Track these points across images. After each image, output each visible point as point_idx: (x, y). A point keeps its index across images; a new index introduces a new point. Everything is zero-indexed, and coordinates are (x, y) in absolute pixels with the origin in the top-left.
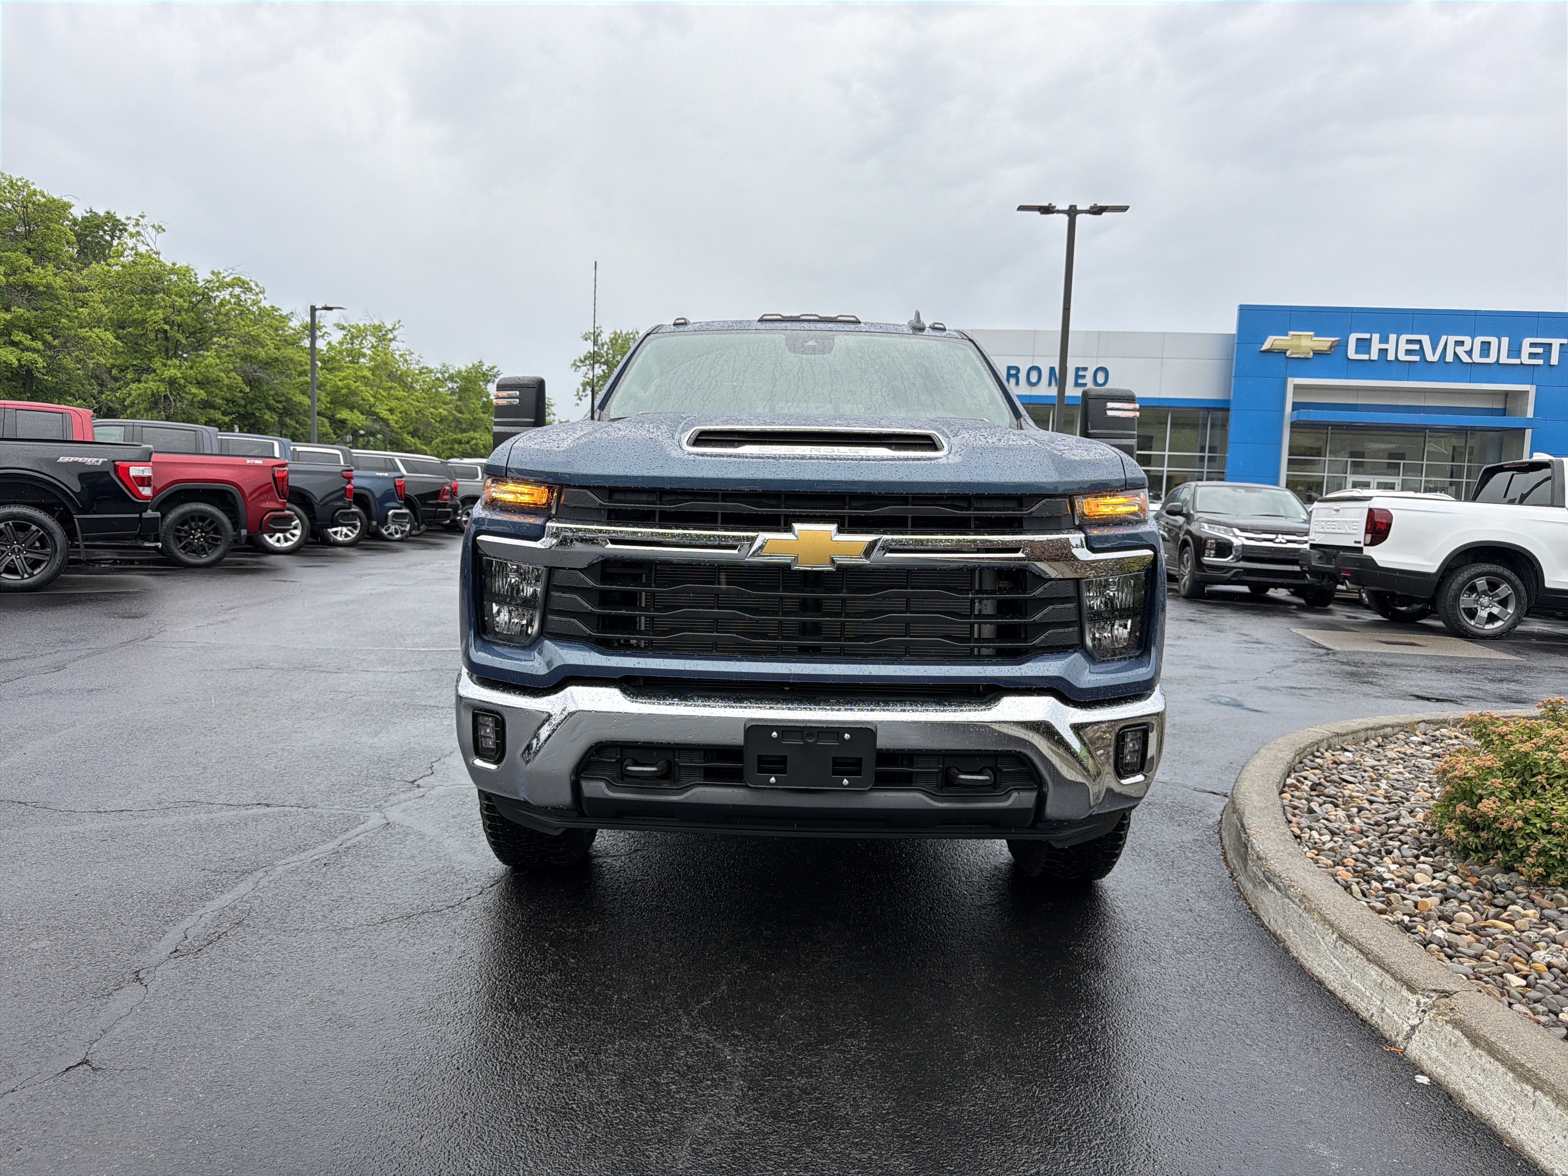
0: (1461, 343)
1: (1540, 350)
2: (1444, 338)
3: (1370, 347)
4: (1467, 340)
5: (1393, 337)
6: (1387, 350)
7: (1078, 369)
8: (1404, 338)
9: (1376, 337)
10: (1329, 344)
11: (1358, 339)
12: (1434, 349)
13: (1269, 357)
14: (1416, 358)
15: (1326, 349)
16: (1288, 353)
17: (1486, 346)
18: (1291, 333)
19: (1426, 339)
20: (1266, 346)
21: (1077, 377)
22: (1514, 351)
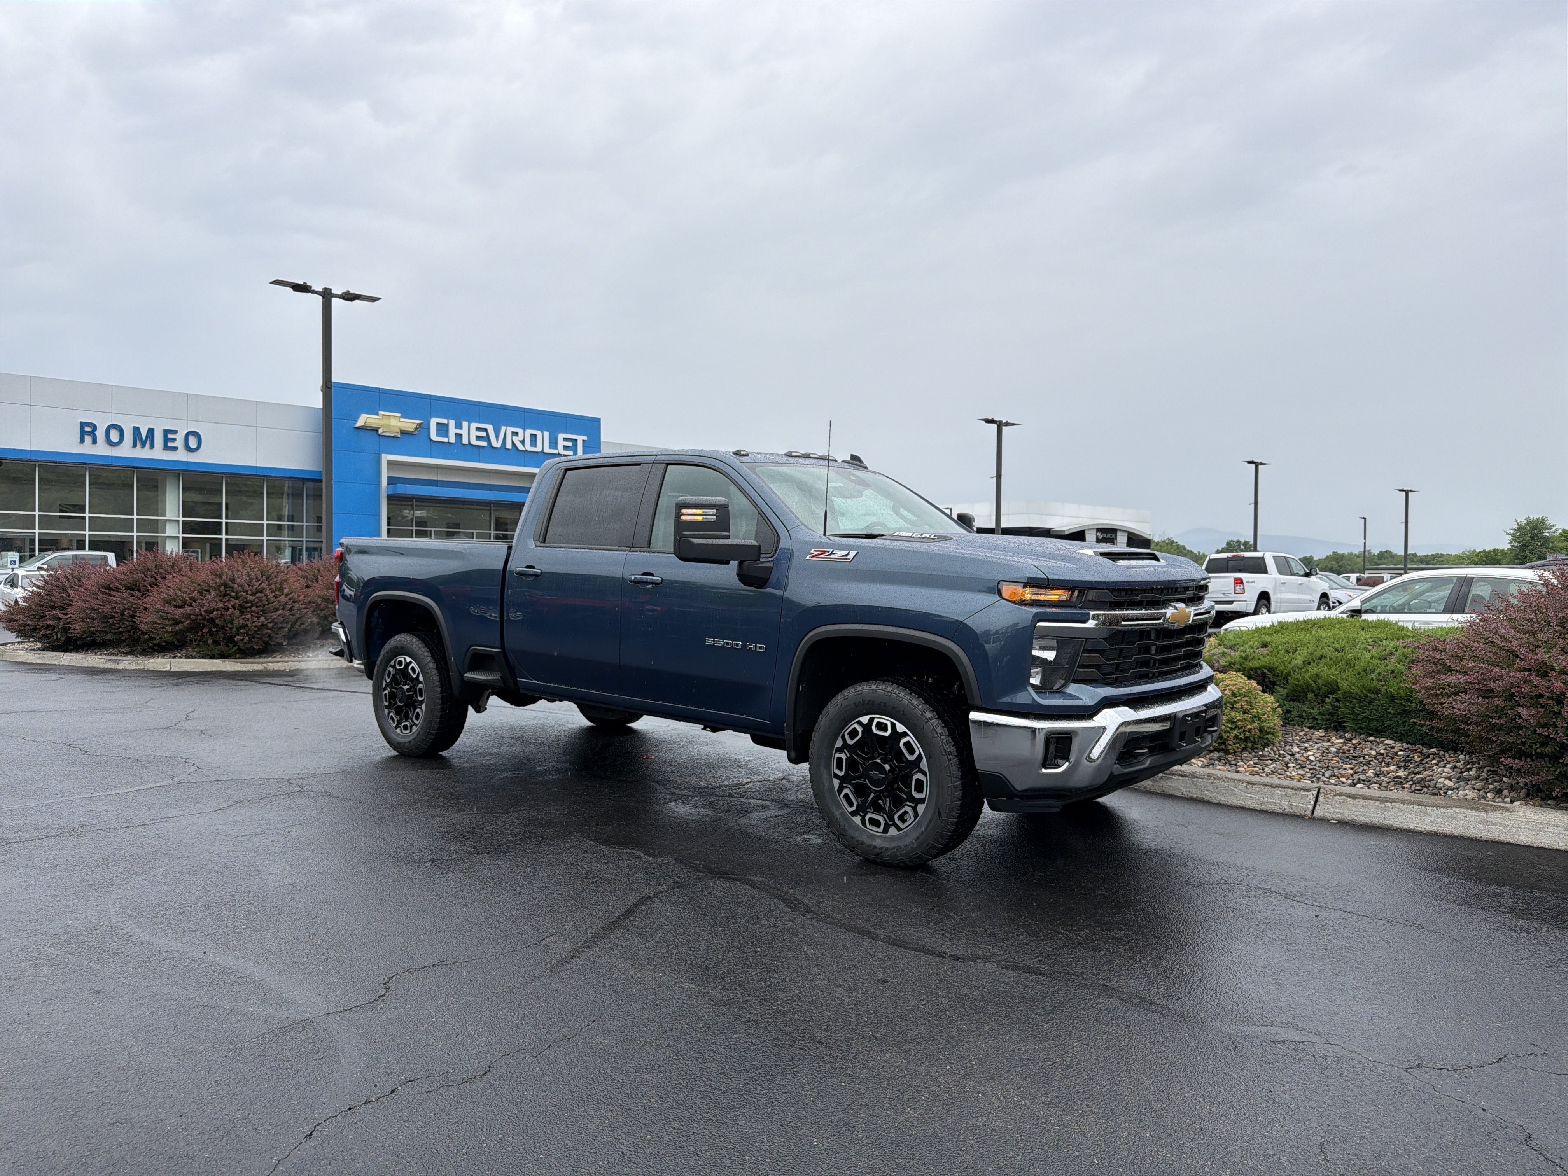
0: (515, 434)
1: (570, 444)
2: (504, 428)
3: (447, 431)
4: (520, 431)
5: (465, 424)
6: (461, 435)
7: (166, 432)
8: (474, 425)
9: (452, 423)
10: (415, 426)
11: (438, 424)
12: (497, 437)
13: (361, 432)
14: (485, 444)
15: (412, 430)
16: (380, 431)
17: (534, 437)
18: (381, 413)
19: (490, 428)
20: (360, 423)
21: (166, 440)
22: (554, 443)
